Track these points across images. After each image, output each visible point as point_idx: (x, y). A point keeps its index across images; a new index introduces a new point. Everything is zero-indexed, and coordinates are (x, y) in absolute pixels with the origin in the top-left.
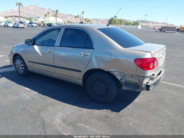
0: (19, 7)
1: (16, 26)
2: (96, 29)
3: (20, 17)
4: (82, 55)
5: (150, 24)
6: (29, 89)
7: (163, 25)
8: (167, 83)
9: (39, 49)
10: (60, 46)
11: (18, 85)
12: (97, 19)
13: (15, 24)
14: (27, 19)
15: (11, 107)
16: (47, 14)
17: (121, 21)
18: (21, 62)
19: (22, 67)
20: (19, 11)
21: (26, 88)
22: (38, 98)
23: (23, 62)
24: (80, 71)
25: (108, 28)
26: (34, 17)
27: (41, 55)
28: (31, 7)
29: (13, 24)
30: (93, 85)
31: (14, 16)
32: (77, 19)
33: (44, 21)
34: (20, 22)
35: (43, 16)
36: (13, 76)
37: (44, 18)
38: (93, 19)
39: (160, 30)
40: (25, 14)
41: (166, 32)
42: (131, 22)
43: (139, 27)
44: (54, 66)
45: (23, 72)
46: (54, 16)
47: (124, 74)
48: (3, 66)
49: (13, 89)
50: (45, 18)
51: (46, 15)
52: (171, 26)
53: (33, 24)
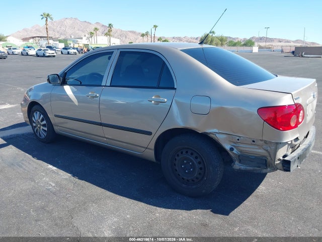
0: (47, 20)
1: (41, 53)
2: (178, 51)
3: (47, 38)
4: (153, 102)
5: (274, 44)
6: (55, 168)
7: (299, 45)
8: (319, 152)
9: (74, 92)
10: (111, 86)
11: (35, 160)
12: (180, 38)
13: (40, 50)
14: (60, 41)
15: (18, 205)
16: (93, 32)
17: (222, 40)
18: (42, 116)
19: (44, 125)
20: (47, 28)
21: (50, 166)
22: (71, 186)
23: (46, 117)
24: (149, 133)
25: (203, 48)
26: (73, 37)
27: (77, 103)
28: (67, 21)
29: (36, 50)
30: (176, 160)
31: (38, 37)
32: (145, 38)
33: (89, 43)
34: (47, 47)
35: (87, 35)
36: (27, 142)
37: (88, 38)
38: (174, 38)
39: (293, 52)
40: (56, 34)
41: (304, 57)
42: (239, 40)
43: (255, 49)
44: (101, 124)
45: (46, 135)
46: (106, 35)
47: (238, 138)
48: (12, 124)
49: (26, 169)
50: (90, 39)
51: (91, 34)
52: (312, 46)
53: (69, 49)
